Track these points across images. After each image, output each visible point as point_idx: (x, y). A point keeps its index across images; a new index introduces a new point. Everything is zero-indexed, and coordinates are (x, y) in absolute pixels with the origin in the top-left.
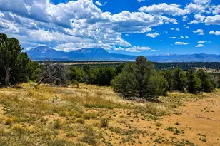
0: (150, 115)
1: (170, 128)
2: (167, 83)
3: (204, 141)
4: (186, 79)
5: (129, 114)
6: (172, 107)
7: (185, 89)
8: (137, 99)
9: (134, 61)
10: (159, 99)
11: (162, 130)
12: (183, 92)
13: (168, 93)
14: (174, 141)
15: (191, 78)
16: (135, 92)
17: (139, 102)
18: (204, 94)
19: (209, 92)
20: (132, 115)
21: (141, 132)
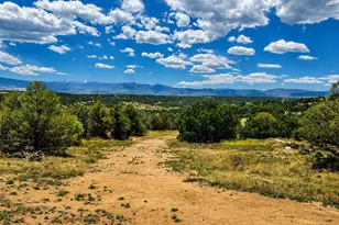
0: (49, 179)
1: (80, 196)
2: (81, 125)
3: (128, 206)
4: (110, 119)
5: (11, 182)
6: (88, 162)
7: (109, 134)
8: (29, 155)
9: (25, 89)
10: (67, 152)
11: (66, 201)
12: (106, 138)
13: (84, 141)
14: (85, 214)
15: (117, 116)
16: (26, 144)
17: (32, 159)
18: (134, 139)
19: (141, 135)
20: (17, 183)
21: (29, 210)
